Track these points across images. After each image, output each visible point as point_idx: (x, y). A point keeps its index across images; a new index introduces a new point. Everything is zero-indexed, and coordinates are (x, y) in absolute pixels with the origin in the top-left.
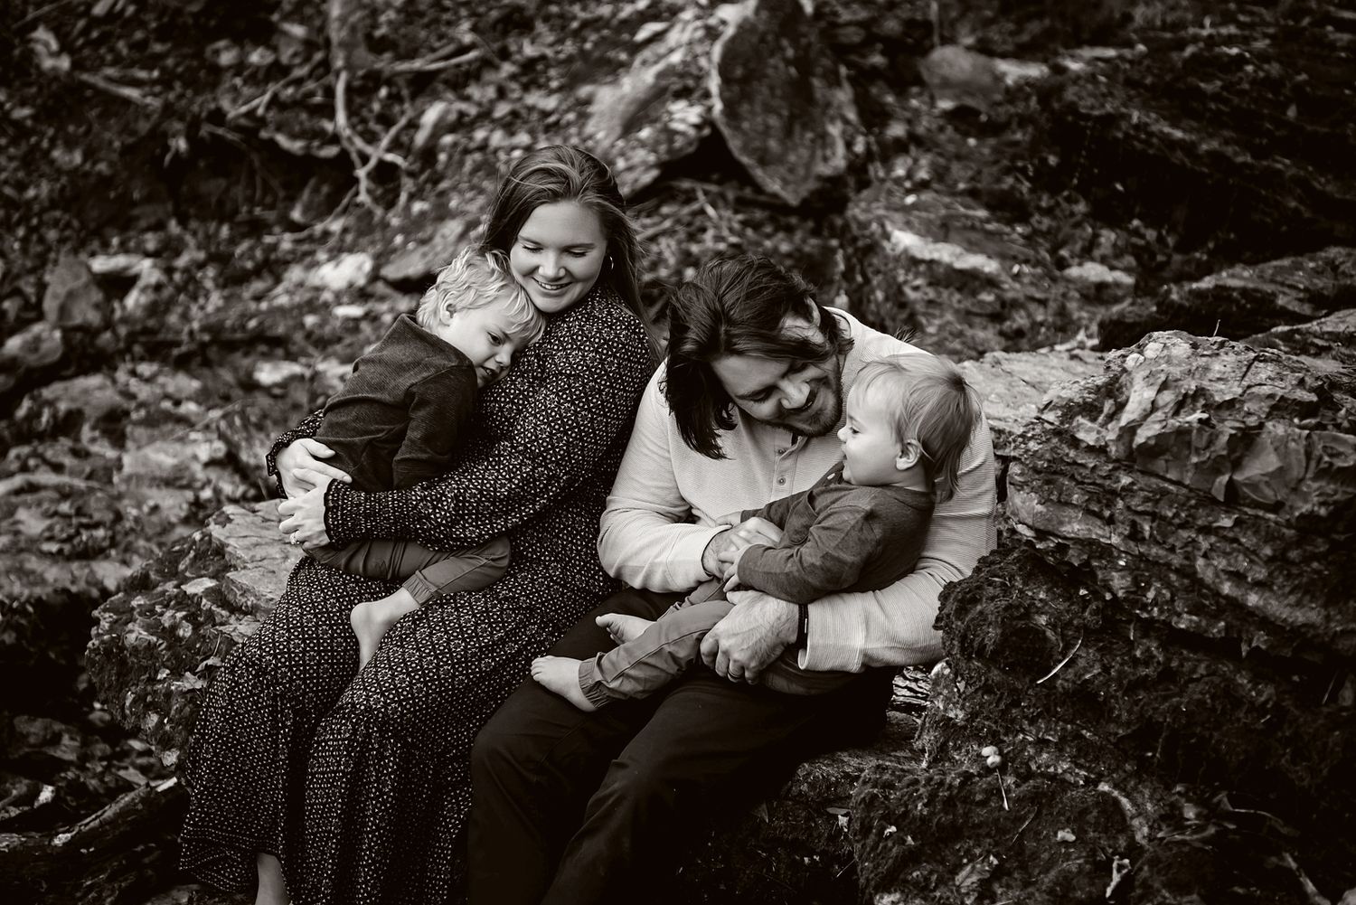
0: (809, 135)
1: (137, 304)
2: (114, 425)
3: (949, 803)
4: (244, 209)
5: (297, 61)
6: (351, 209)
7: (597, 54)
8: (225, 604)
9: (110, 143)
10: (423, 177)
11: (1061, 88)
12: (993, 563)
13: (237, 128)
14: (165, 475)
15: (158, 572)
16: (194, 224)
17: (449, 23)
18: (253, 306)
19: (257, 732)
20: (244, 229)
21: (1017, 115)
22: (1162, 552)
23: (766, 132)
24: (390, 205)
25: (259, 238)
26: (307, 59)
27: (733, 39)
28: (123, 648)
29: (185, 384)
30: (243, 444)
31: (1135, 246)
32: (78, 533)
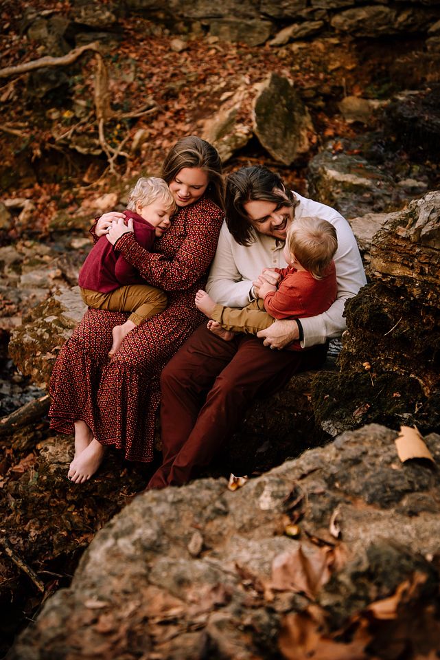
0: (293, 136)
1: (24, 219)
2: (17, 266)
3: (350, 385)
4: (65, 178)
5: (83, 115)
6: (108, 175)
7: (205, 107)
8: (61, 325)
9: (10, 153)
10: (136, 161)
11: (395, 108)
12: (366, 289)
13: (61, 145)
14: (37, 283)
15: (35, 315)
16: (45, 185)
17: (144, 97)
18: (70, 216)
19: (77, 368)
20: (65, 186)
21: (378, 120)
22: (433, 279)
23: (276, 135)
24: (123, 173)
25: (71, 190)
26: (87, 114)
27: (260, 97)
28: (22, 344)
29: (44, 248)
30: (68, 270)
31: (427, 171)
32: (4, 307)
